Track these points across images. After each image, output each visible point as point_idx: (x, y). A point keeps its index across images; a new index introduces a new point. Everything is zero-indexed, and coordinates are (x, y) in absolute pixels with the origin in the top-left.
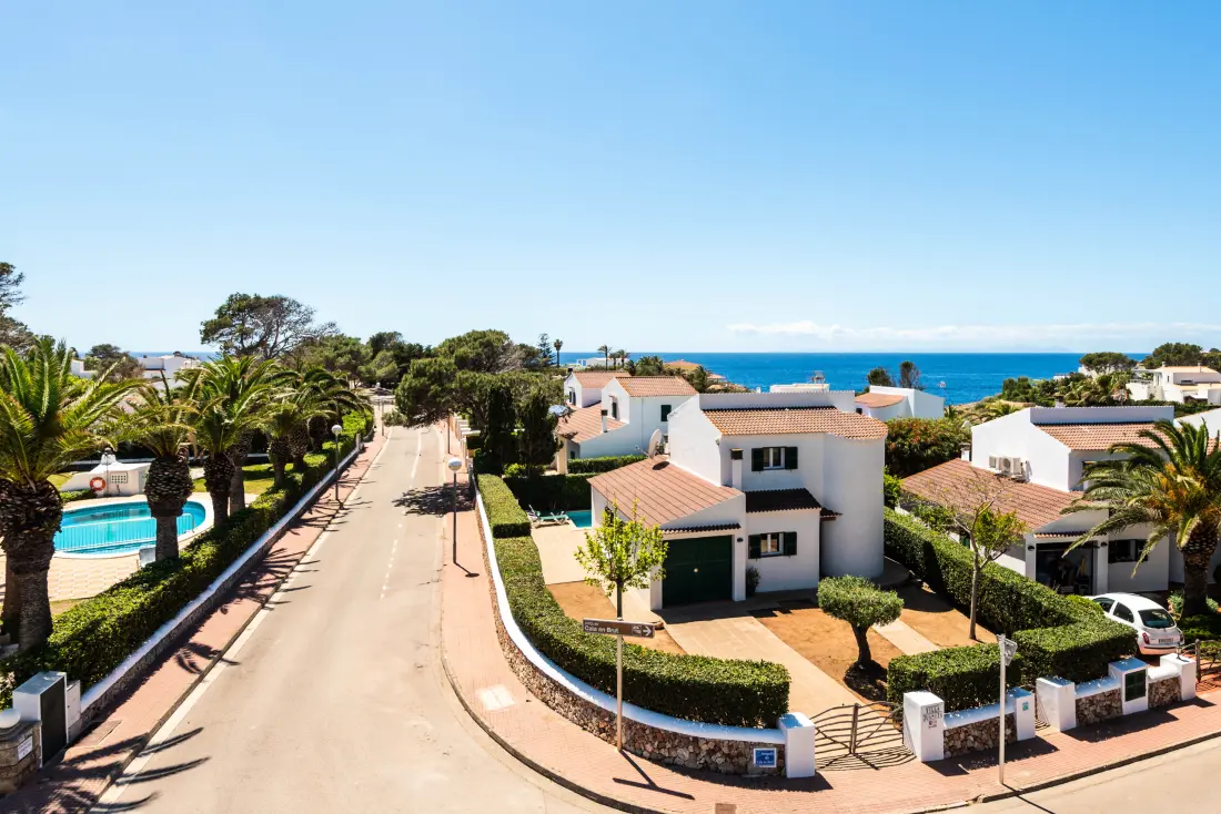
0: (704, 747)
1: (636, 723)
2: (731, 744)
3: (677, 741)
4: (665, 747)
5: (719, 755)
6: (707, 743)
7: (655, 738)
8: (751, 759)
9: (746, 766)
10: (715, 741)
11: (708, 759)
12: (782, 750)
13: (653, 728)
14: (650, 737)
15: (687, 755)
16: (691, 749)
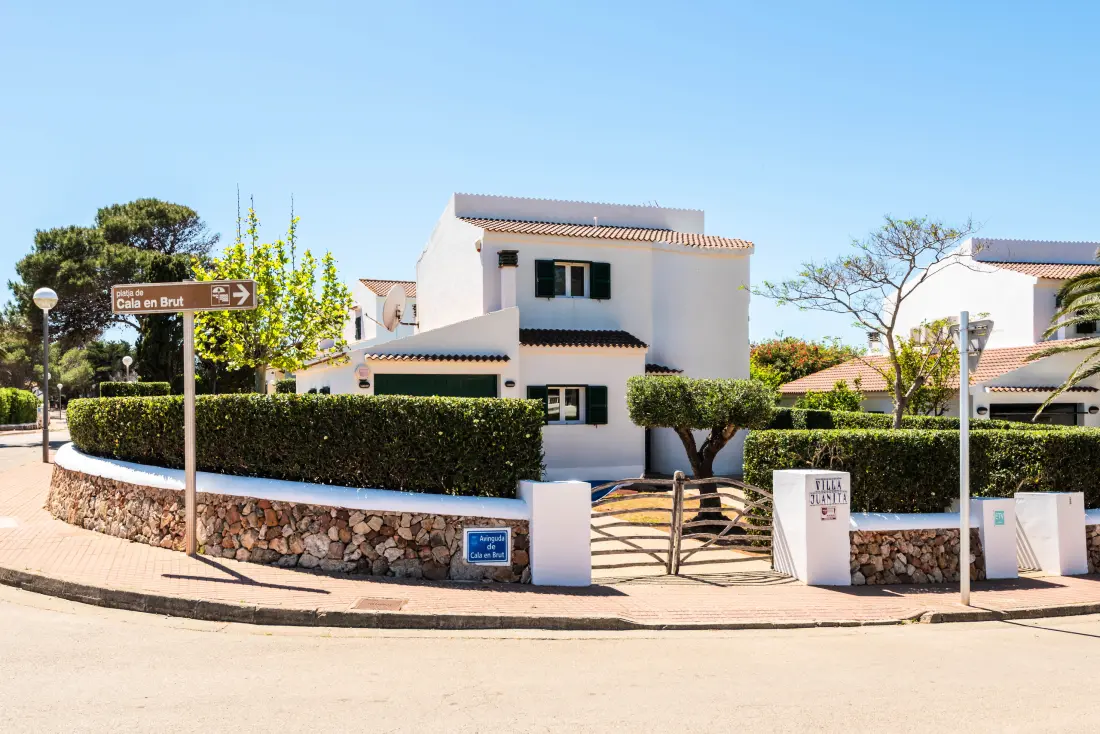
0: (361, 528)
1: (226, 499)
2: (417, 522)
3: (305, 520)
4: (280, 536)
5: (391, 542)
6: (367, 519)
7: (261, 519)
8: (459, 549)
9: (448, 565)
10: (382, 516)
11: (367, 551)
12: (522, 534)
13: (257, 502)
14: (252, 519)
15: (324, 547)
16: (333, 533)
